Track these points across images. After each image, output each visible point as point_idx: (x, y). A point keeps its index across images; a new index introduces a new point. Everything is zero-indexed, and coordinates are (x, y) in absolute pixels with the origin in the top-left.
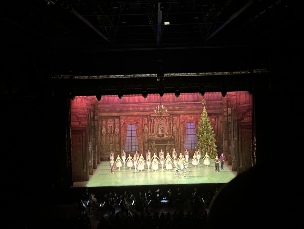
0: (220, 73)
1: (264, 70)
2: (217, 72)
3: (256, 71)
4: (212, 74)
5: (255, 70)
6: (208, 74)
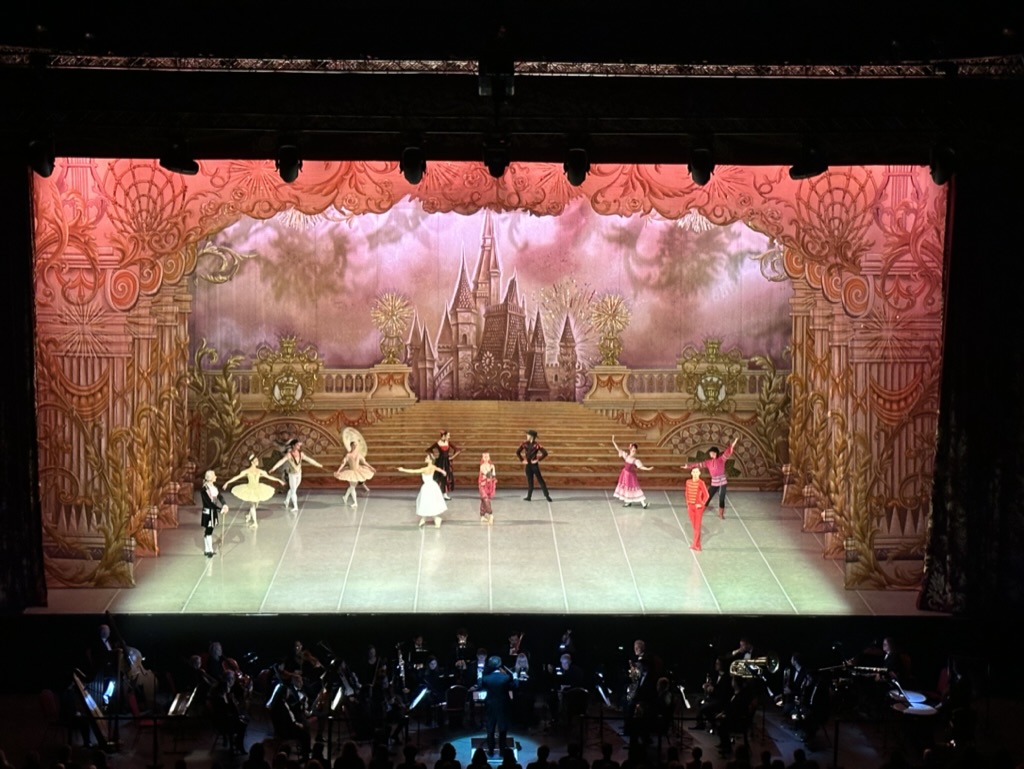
0: (798, 69)
2: (781, 64)
3: (976, 64)
4: (758, 72)
5: (969, 61)
6: (736, 74)
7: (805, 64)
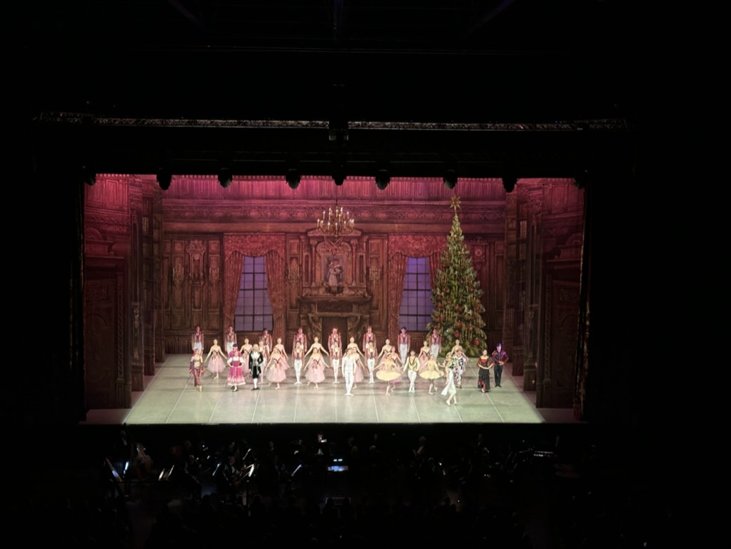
0: (503, 125)
2: (494, 123)
3: (599, 123)
4: (482, 128)
5: (596, 121)
6: (469, 128)
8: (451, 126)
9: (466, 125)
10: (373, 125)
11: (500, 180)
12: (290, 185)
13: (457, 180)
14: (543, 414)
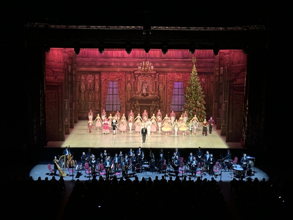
0: (214, 28)
1: (262, 26)
2: (210, 27)
3: (253, 27)
4: (205, 29)
7: (215, 27)
8: (193, 29)
9: (199, 28)
10: (161, 28)
11: (212, 50)
12: (127, 52)
13: (195, 51)
14: (228, 145)
